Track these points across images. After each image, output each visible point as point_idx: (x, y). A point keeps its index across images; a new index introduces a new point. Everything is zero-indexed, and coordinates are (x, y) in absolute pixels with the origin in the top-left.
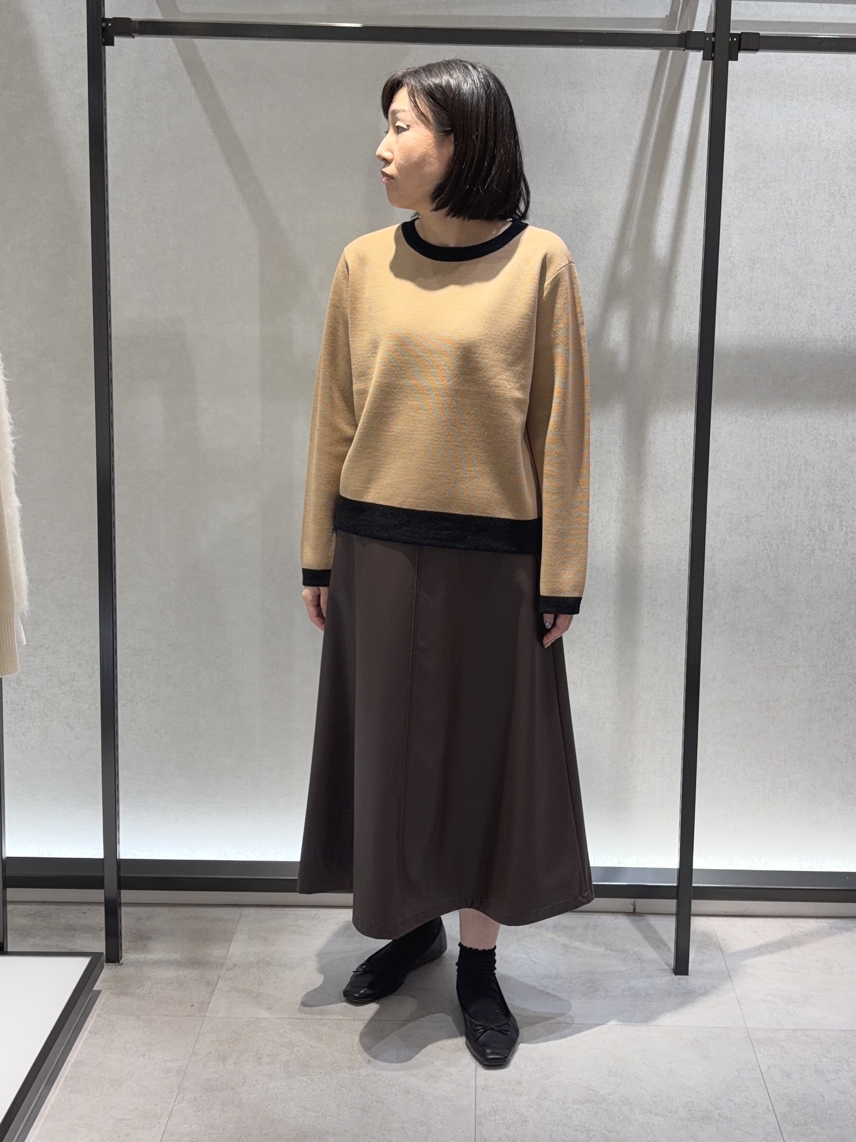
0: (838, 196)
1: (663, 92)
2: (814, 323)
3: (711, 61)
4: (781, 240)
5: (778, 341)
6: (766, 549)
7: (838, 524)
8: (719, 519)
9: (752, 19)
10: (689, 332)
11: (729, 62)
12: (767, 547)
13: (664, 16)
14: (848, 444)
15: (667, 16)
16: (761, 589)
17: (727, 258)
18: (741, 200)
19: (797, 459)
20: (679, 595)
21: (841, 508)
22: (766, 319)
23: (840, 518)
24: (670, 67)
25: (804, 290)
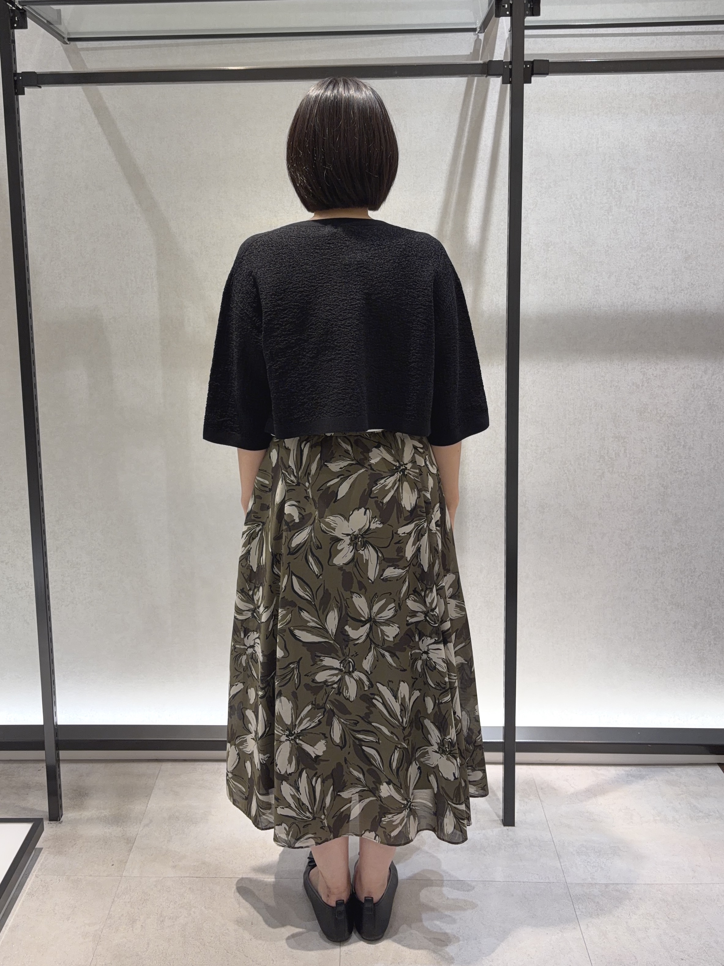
0: (614, 190)
1: (470, 113)
2: (598, 292)
3: (509, 85)
4: (569, 227)
5: (570, 308)
6: (566, 473)
7: (623, 452)
8: (527, 450)
9: (540, 52)
10: (497, 303)
11: (525, 84)
12: (566, 471)
13: (469, 54)
14: (629, 387)
15: (471, 53)
16: (563, 505)
17: (526, 243)
18: (536, 196)
19: (588, 401)
20: (497, 512)
21: (625, 439)
22: (559, 291)
23: (624, 447)
24: (475, 94)
25: (590, 266)
